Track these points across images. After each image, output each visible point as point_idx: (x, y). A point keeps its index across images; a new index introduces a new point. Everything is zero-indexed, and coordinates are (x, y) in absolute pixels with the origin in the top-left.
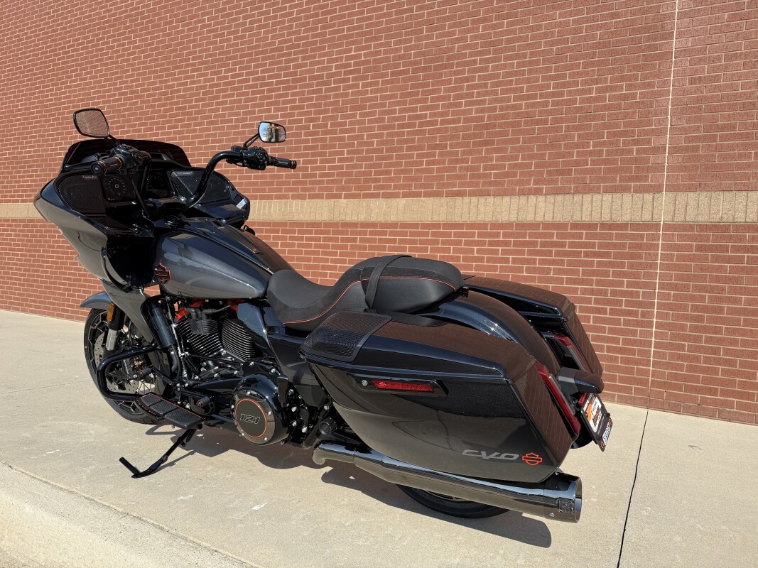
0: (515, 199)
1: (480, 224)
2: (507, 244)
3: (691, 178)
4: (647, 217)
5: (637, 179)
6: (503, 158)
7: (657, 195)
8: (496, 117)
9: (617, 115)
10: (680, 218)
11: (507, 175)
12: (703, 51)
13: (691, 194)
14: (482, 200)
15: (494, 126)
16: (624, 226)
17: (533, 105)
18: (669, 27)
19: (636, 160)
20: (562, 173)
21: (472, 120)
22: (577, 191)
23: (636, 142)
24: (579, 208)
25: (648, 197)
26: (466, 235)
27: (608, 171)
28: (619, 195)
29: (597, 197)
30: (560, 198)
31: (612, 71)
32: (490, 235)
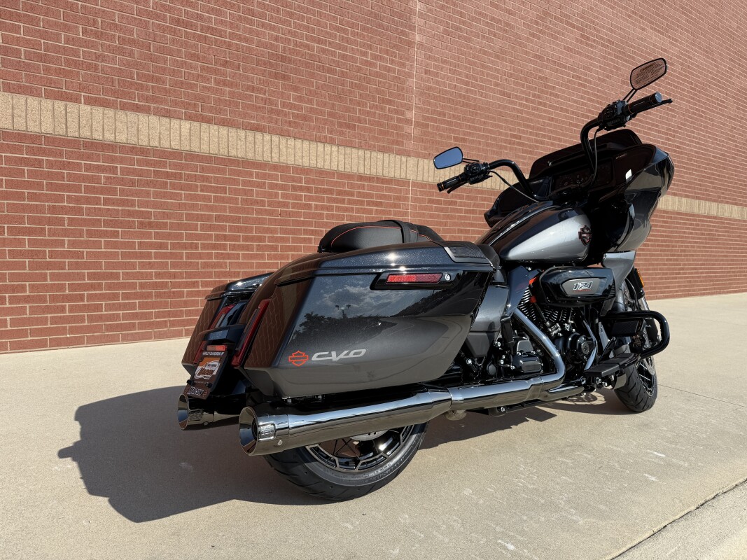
0: (314, 145)
1: (283, 166)
2: (308, 189)
3: (426, 149)
4: (403, 176)
5: (398, 143)
6: (300, 99)
7: (409, 158)
8: (292, 51)
9: (385, 83)
10: (420, 178)
11: (305, 118)
12: (430, 50)
13: (426, 161)
14: (283, 141)
15: (290, 61)
16: (389, 181)
17: (324, 51)
18: (413, 21)
19: (396, 127)
20: (348, 126)
21: (266, 45)
22: (360, 147)
23: (397, 112)
24: (362, 162)
25: (404, 159)
26: (270, 177)
27: (381, 132)
28: (387, 155)
29: (374, 154)
30: (348, 150)
31: (380, 43)
32: (293, 180)
